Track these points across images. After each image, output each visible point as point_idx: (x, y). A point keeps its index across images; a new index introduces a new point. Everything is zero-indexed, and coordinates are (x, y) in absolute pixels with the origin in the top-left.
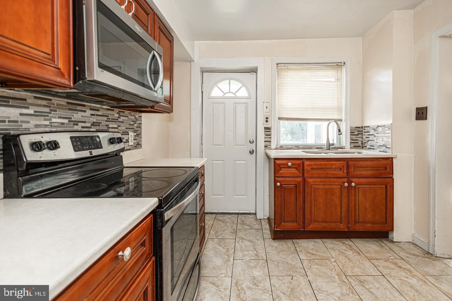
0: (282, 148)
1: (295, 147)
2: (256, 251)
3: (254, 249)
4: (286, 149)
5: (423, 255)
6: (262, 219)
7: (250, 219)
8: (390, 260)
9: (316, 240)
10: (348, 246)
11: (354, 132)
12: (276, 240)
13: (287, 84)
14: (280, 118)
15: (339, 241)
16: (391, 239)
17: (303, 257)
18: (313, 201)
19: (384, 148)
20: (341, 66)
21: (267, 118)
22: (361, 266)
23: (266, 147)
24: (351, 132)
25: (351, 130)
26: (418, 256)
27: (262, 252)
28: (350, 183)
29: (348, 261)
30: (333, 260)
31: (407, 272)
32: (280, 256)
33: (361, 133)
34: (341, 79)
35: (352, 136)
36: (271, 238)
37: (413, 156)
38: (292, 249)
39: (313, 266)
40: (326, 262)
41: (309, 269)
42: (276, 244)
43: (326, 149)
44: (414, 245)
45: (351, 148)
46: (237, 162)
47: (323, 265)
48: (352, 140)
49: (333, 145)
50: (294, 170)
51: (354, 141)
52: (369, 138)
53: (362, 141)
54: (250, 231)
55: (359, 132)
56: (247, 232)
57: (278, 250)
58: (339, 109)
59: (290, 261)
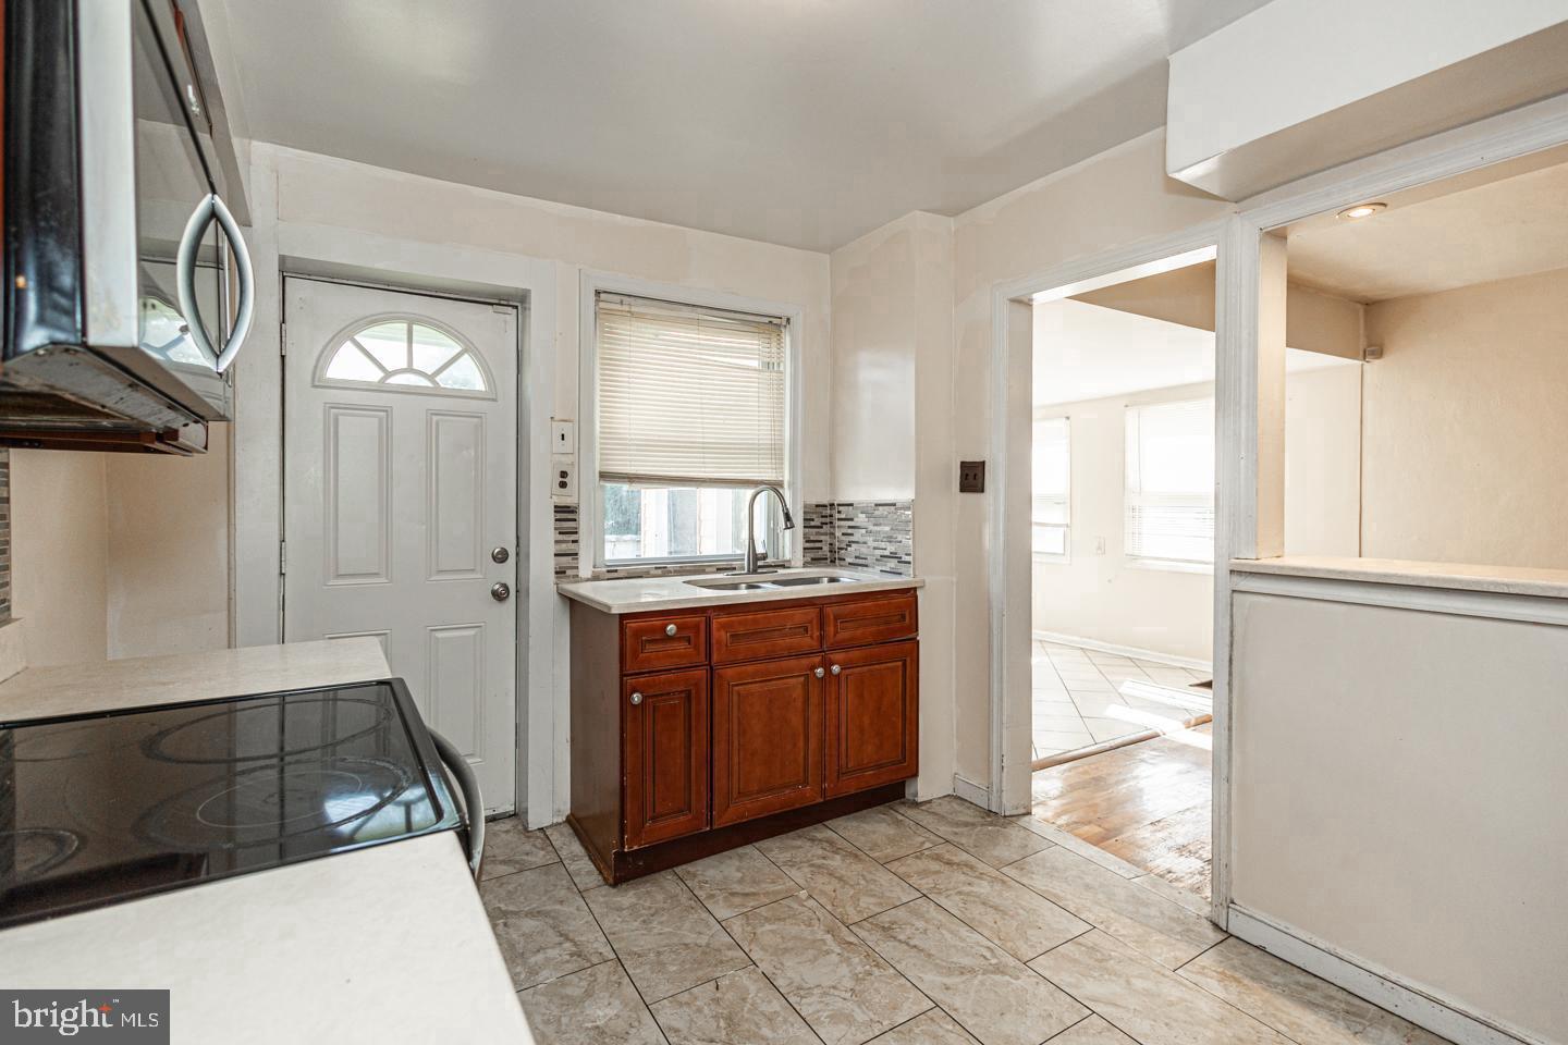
0: (615, 575)
1: (656, 568)
2: (572, 941)
3: (561, 935)
4: (626, 578)
5: (980, 819)
6: (547, 827)
7: (503, 835)
8: (926, 853)
9: (740, 850)
10: (825, 844)
11: (813, 520)
12: (624, 886)
13: (631, 362)
14: (604, 476)
15: (800, 837)
16: (911, 798)
17: (722, 912)
18: (736, 735)
19: (892, 564)
20: (778, 326)
21: (564, 474)
22: (873, 887)
23: (560, 572)
24: (805, 520)
25: (805, 513)
26: (973, 824)
27: (591, 937)
28: (827, 665)
29: (838, 886)
30: (803, 894)
31: (965, 869)
32: (655, 931)
33: (828, 520)
34: (779, 364)
35: (807, 530)
36: (602, 882)
37: (954, 579)
38: (684, 898)
39: (759, 931)
40: (789, 907)
41: (752, 940)
42: (628, 897)
43: (746, 571)
44: (959, 801)
45: (805, 565)
46: (440, 635)
47: (783, 916)
48: (807, 542)
49: (765, 557)
50: (681, 647)
51: (811, 545)
52: (852, 535)
53: (831, 544)
54: (523, 881)
55: (824, 520)
56: (510, 888)
57: (642, 915)
58: (775, 452)
59: (691, 938)
